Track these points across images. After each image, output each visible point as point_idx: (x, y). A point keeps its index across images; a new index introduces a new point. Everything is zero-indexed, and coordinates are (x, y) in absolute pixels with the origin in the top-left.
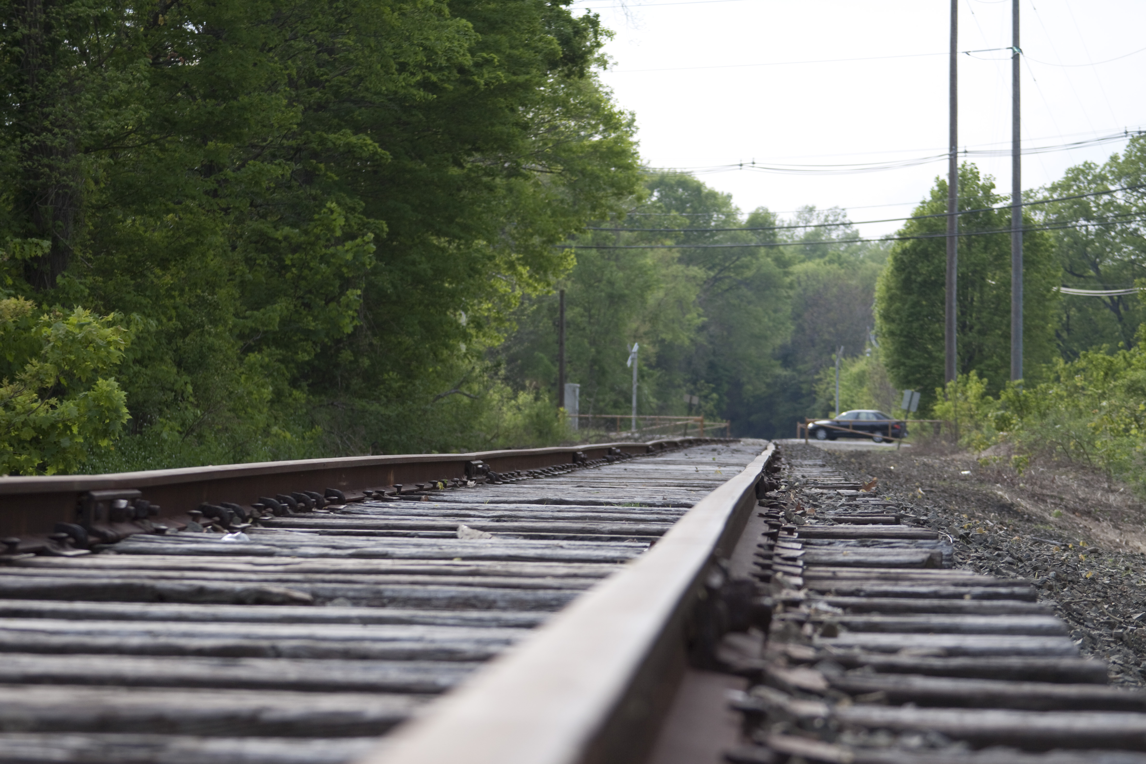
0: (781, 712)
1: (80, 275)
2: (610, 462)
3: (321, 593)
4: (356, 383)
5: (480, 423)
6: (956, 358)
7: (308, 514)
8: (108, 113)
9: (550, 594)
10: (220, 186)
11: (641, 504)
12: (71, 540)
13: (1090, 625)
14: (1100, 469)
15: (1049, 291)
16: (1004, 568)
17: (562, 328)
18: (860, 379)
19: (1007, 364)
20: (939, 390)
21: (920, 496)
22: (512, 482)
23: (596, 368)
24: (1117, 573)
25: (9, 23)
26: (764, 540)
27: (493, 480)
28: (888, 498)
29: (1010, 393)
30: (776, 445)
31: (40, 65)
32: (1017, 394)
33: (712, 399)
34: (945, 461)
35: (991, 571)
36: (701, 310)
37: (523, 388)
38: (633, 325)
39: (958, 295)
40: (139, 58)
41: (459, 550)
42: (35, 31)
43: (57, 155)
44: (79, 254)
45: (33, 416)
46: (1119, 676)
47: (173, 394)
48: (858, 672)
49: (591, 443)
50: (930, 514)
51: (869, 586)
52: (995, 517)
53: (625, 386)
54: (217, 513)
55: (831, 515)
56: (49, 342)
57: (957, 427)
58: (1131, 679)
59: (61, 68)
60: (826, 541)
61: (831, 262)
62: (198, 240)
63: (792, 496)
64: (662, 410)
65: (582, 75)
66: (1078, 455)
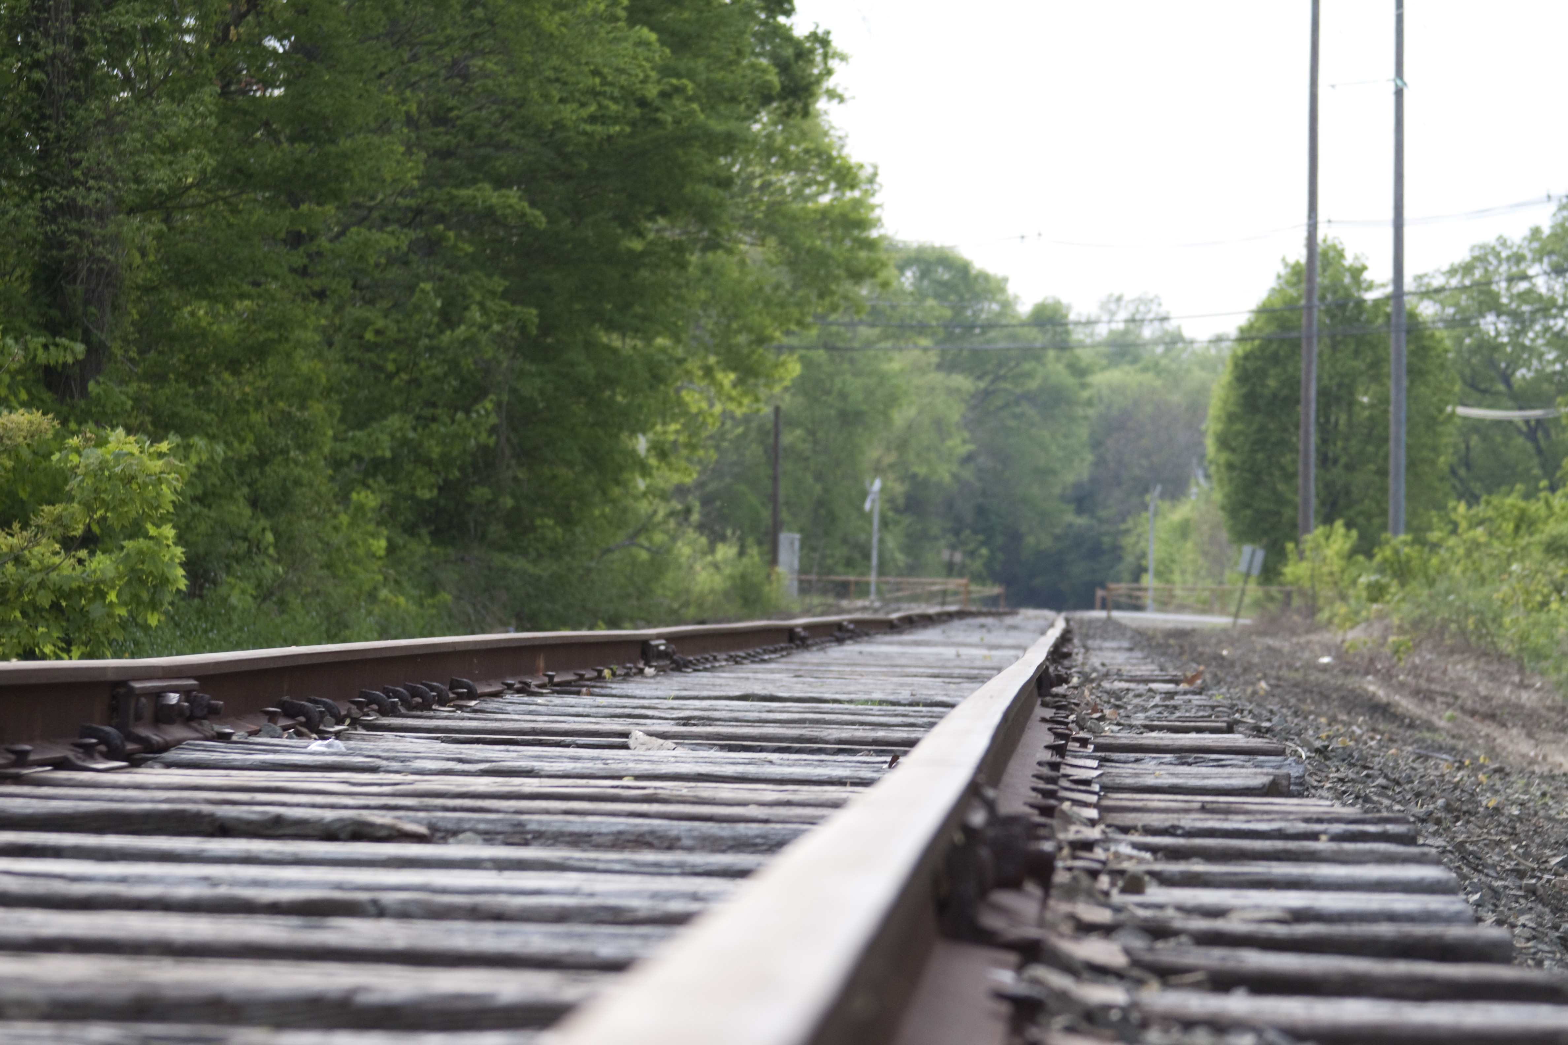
0: (1064, 998)
1: (122, 382)
2: (840, 641)
3: (441, 824)
4: (496, 530)
5: (664, 587)
6: (1314, 502)
7: (426, 713)
8: (161, 161)
9: (754, 829)
10: (311, 260)
11: (881, 702)
12: (103, 748)
13: (1492, 873)
14: (1508, 656)
15: (1441, 411)
16: (1375, 794)
17: (776, 458)
18: (1184, 530)
19: (1384, 513)
20: (1290, 546)
21: (1262, 693)
22: (706, 670)
23: (823, 512)
24: (1529, 800)
25: (27, 36)
26: (1047, 756)
27: (679, 667)
28: (1219, 696)
29: (1388, 552)
30: (1067, 621)
31: (68, 95)
32: (1396, 552)
33: (981, 556)
34: (1298, 644)
35: (1357, 797)
36: (966, 435)
37: (723, 538)
38: (874, 453)
39: (1318, 417)
40: (202, 85)
41: (631, 765)
42: (62, 48)
43: (89, 217)
44: (119, 353)
45: (53, 575)
46: (1530, 944)
47: (246, 544)
48: (1172, 942)
49: (814, 615)
50: (1275, 719)
51: (1188, 822)
52: (1364, 722)
53: (862, 537)
54: (301, 711)
55: (1139, 719)
56: (76, 475)
57: (1314, 597)
58: (1547, 948)
59: (97, 98)
60: (1132, 756)
61: (1145, 369)
62: (281, 336)
63: (1087, 693)
64: (912, 570)
65: (806, 113)
66: (1480, 637)
